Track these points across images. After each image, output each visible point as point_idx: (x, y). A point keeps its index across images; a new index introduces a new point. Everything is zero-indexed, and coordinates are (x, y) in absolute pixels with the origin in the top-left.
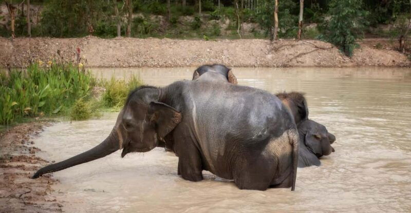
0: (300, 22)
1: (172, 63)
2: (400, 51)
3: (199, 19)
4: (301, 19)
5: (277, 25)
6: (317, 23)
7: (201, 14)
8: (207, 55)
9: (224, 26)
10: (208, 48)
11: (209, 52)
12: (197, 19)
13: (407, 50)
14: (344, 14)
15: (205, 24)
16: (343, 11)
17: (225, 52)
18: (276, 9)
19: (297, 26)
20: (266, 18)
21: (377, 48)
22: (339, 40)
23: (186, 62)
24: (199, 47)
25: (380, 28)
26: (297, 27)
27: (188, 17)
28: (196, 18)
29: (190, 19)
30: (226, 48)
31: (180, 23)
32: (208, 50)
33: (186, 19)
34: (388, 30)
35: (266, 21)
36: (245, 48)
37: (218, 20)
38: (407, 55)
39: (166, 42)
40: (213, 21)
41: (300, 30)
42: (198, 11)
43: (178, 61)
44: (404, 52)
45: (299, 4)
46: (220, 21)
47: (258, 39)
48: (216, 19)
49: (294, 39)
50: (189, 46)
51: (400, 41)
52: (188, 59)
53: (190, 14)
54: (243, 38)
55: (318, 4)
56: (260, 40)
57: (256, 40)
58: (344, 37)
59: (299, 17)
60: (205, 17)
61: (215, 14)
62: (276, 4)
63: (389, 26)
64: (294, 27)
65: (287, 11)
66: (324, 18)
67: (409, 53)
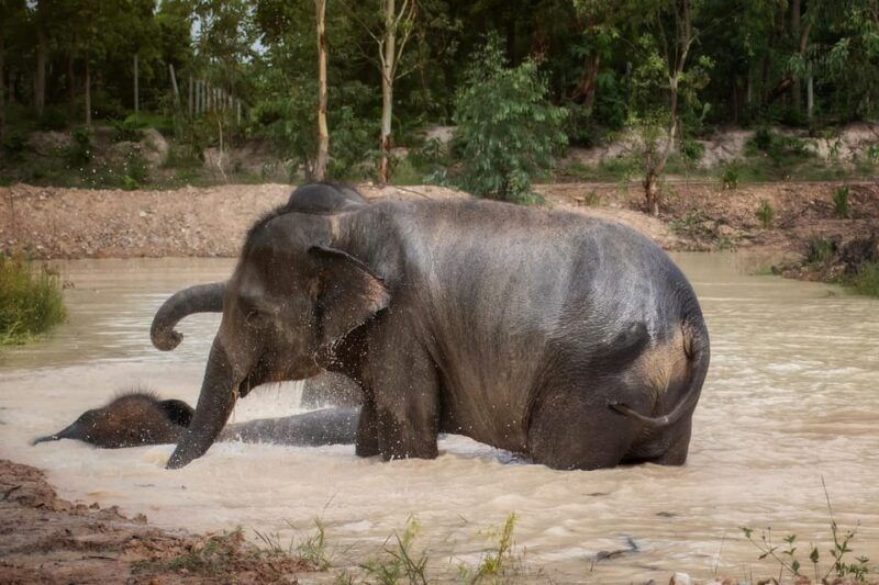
0: (384, 139)
1: (46, 250)
2: (648, 210)
3: (86, 140)
4: (387, 130)
5: (324, 147)
6: (407, 146)
7: (89, 127)
8: (140, 226)
9: (156, 158)
10: (142, 208)
11: (147, 220)
12: (82, 140)
13: (664, 209)
14: (500, 116)
15: (102, 154)
16: (498, 108)
17: (190, 218)
18: (323, 102)
19: (377, 147)
20: (295, 129)
21: (589, 205)
22: (490, 183)
23: (84, 245)
24: (115, 205)
25: (574, 159)
26: (376, 152)
27: (54, 134)
28: (79, 135)
29: (61, 140)
30: (190, 209)
31: (32, 149)
32: (143, 214)
33: (49, 139)
34: (597, 162)
35: (296, 135)
36: (242, 208)
37: (137, 141)
38: (666, 221)
39: (24, 192)
40: (123, 145)
41: (385, 160)
42: (80, 118)
43: (62, 245)
44: (657, 213)
45: (381, 91)
46: (142, 142)
47: (274, 185)
48: (132, 141)
49: (371, 183)
50: (89, 202)
51: (647, 186)
52: (90, 238)
53: (60, 128)
54: (231, 183)
55: (429, 93)
56: (282, 186)
57: (271, 186)
58: (504, 175)
59: (382, 125)
60: (101, 135)
61: (129, 125)
62: (324, 90)
63: (598, 152)
64: (370, 151)
65: (347, 110)
66: (425, 134)
67: (671, 216)
